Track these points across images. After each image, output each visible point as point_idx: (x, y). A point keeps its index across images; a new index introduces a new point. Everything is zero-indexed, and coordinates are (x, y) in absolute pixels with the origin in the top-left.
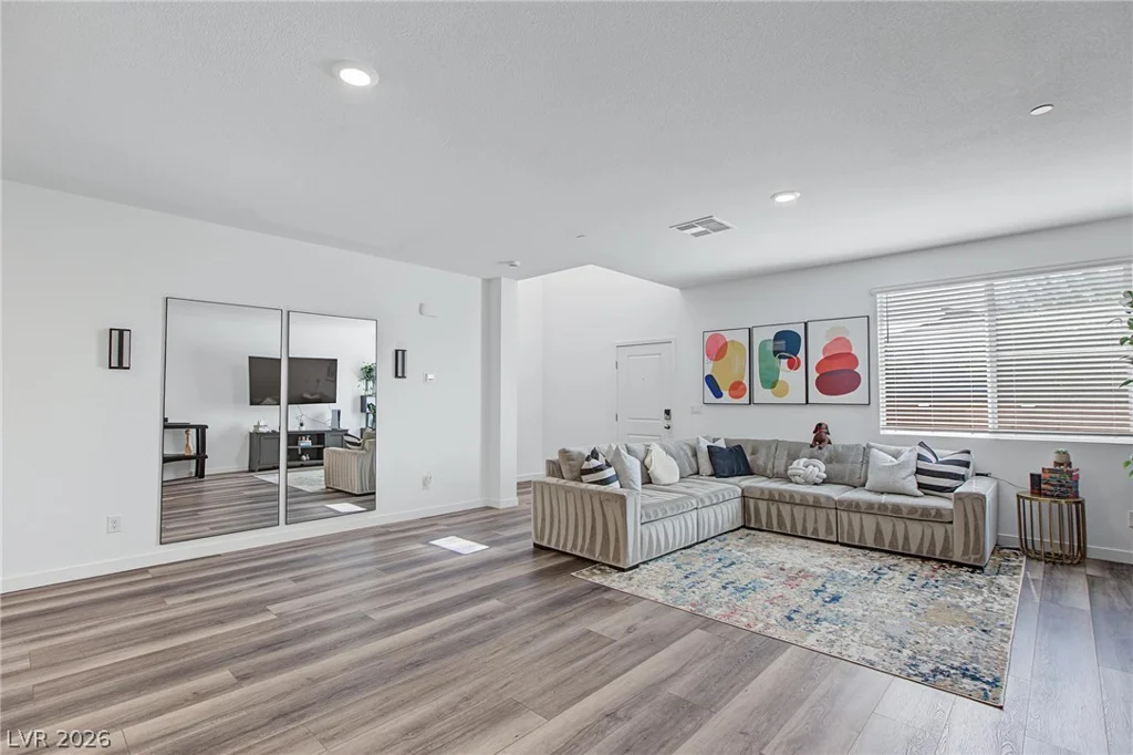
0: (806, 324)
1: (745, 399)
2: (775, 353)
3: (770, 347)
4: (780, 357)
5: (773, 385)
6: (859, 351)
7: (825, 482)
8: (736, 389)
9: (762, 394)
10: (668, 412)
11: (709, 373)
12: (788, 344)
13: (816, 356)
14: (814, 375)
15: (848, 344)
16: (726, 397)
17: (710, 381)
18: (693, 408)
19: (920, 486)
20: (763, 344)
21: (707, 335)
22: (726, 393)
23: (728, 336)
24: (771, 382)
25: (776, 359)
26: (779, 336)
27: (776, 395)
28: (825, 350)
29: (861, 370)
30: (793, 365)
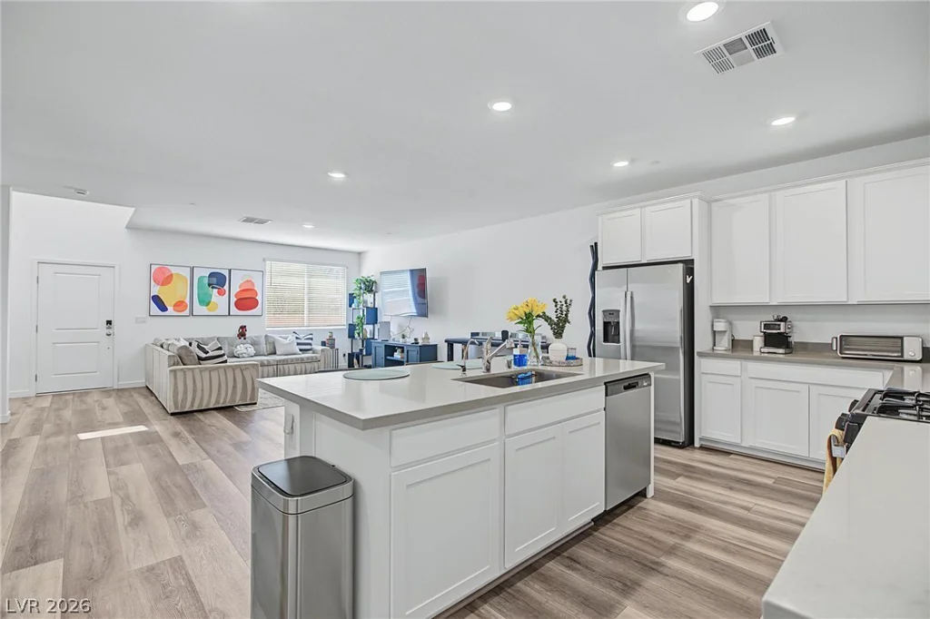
0: (230, 271)
1: (187, 312)
2: (209, 285)
3: (206, 281)
4: (213, 288)
5: (208, 304)
6: (258, 288)
7: (255, 355)
8: (179, 305)
9: (198, 309)
10: (109, 322)
11: (156, 294)
12: (218, 280)
13: (235, 289)
14: (233, 299)
15: (253, 284)
16: (171, 310)
17: (157, 300)
18: (137, 319)
19: (301, 350)
20: (200, 279)
21: (154, 268)
22: (170, 308)
23: (174, 270)
24: (205, 302)
25: (210, 289)
26: (212, 275)
27: (209, 310)
28: (240, 287)
29: (259, 298)
30: (221, 293)
